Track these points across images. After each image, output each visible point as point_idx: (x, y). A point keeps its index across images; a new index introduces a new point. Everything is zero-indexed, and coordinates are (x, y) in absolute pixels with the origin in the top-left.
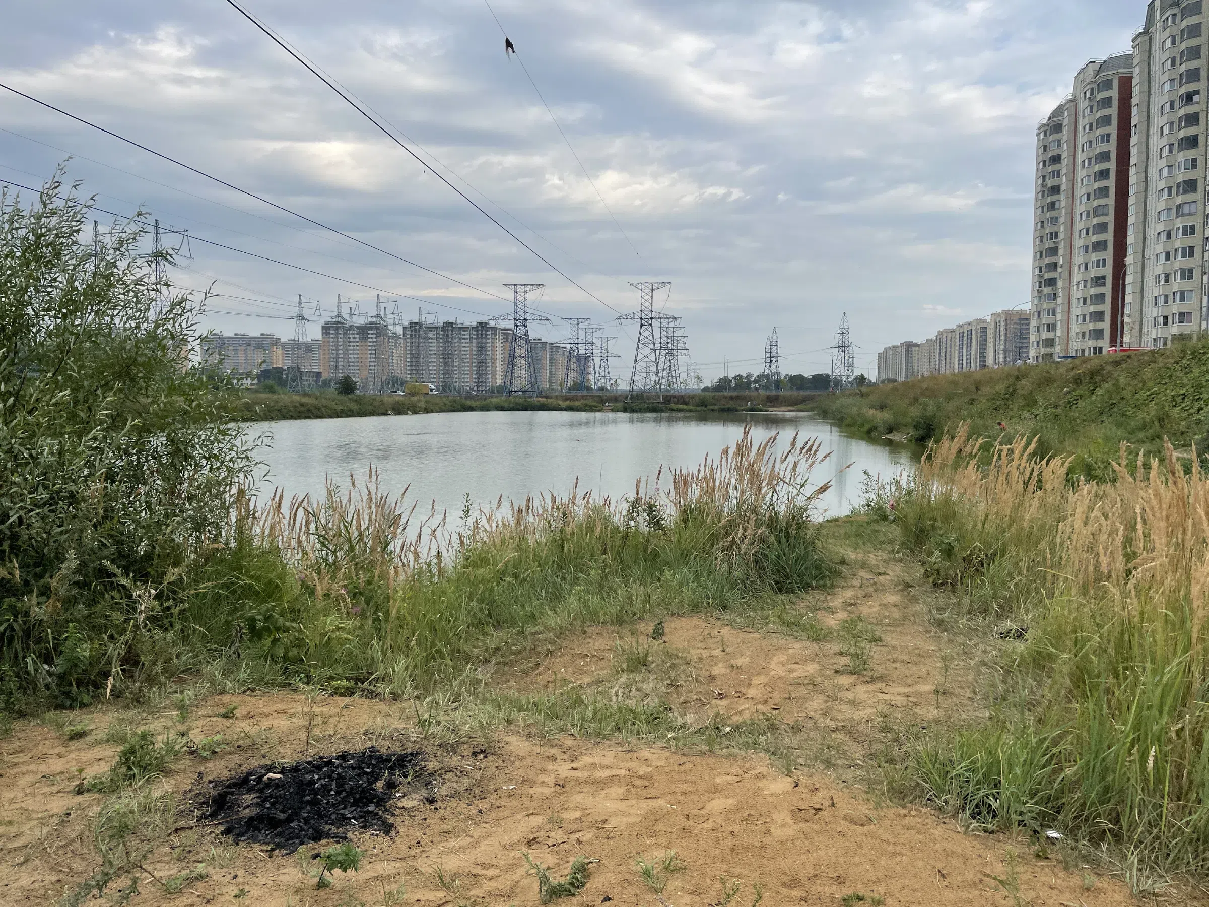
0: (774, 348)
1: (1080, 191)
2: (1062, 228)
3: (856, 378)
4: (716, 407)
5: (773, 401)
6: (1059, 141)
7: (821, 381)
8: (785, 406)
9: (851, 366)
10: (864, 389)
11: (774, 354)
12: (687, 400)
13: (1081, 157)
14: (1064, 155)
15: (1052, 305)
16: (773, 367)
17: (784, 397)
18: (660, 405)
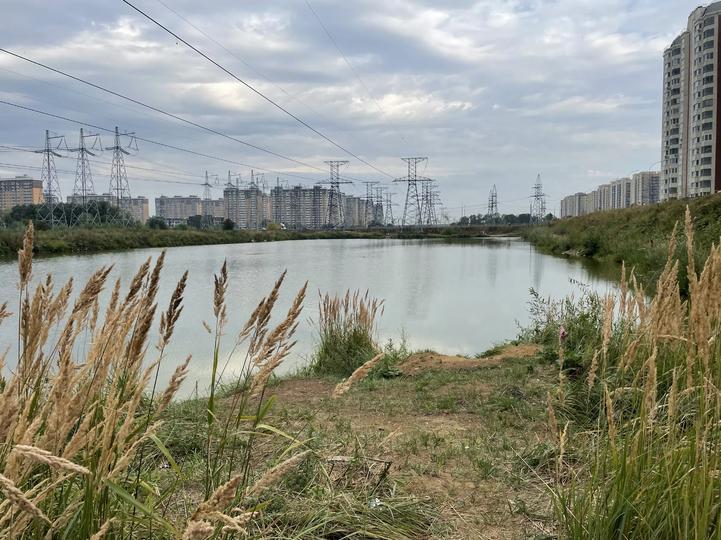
0: (494, 198)
1: (694, 91)
2: (682, 115)
3: (547, 216)
4: (457, 235)
5: (493, 230)
6: (679, 59)
7: (525, 218)
8: (501, 233)
9: (543, 209)
10: (551, 222)
11: (494, 202)
12: (438, 231)
13: (693, 69)
14: (682, 68)
15: (674, 166)
16: (494, 209)
17: (500, 228)
18: (421, 234)
